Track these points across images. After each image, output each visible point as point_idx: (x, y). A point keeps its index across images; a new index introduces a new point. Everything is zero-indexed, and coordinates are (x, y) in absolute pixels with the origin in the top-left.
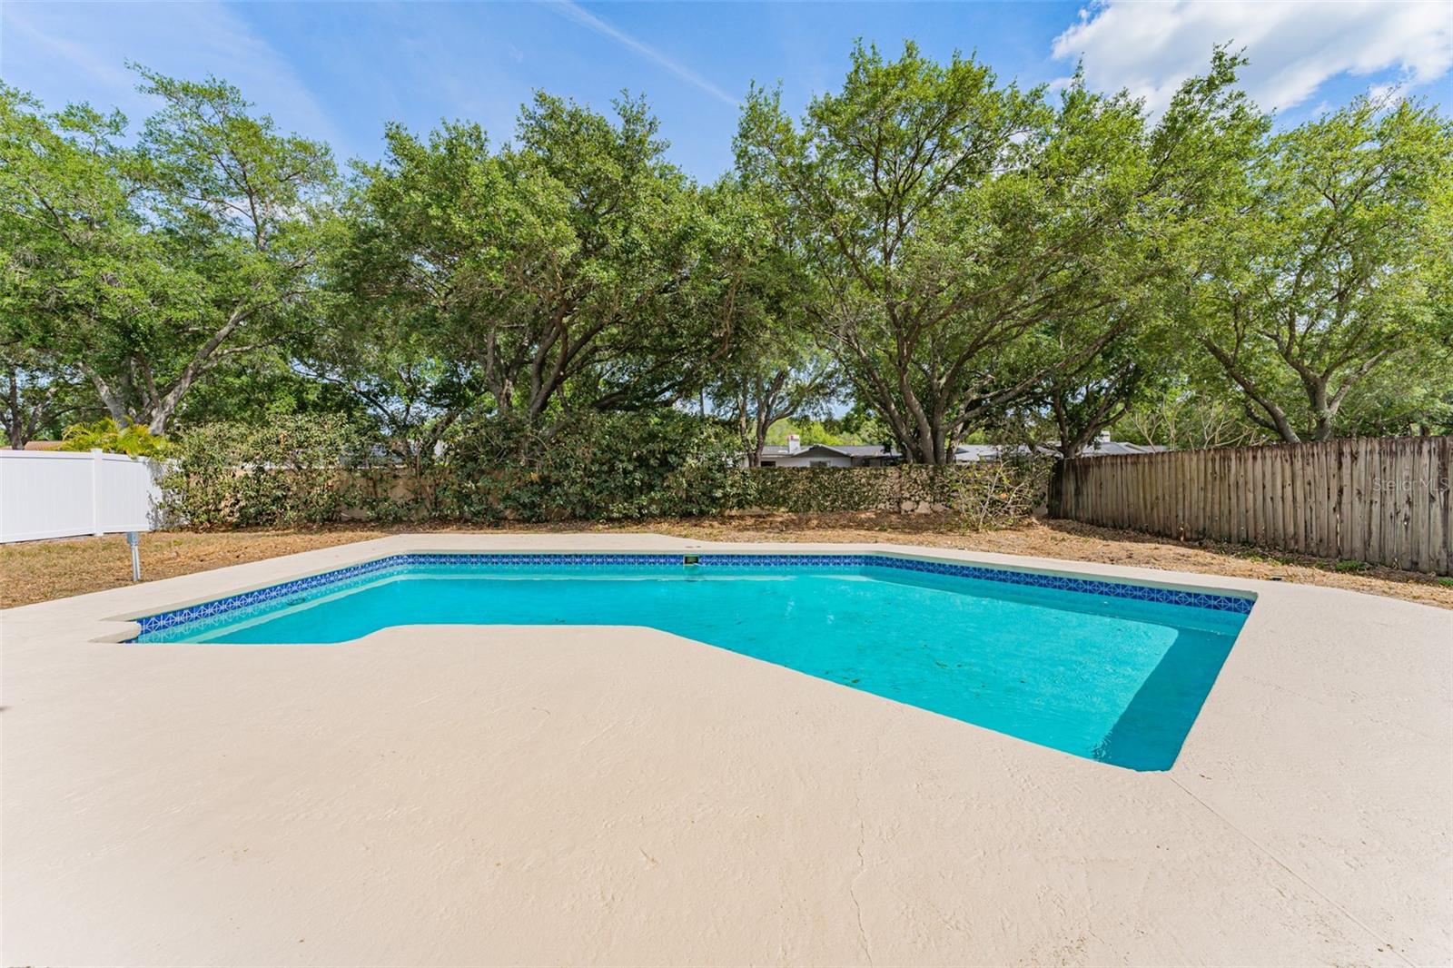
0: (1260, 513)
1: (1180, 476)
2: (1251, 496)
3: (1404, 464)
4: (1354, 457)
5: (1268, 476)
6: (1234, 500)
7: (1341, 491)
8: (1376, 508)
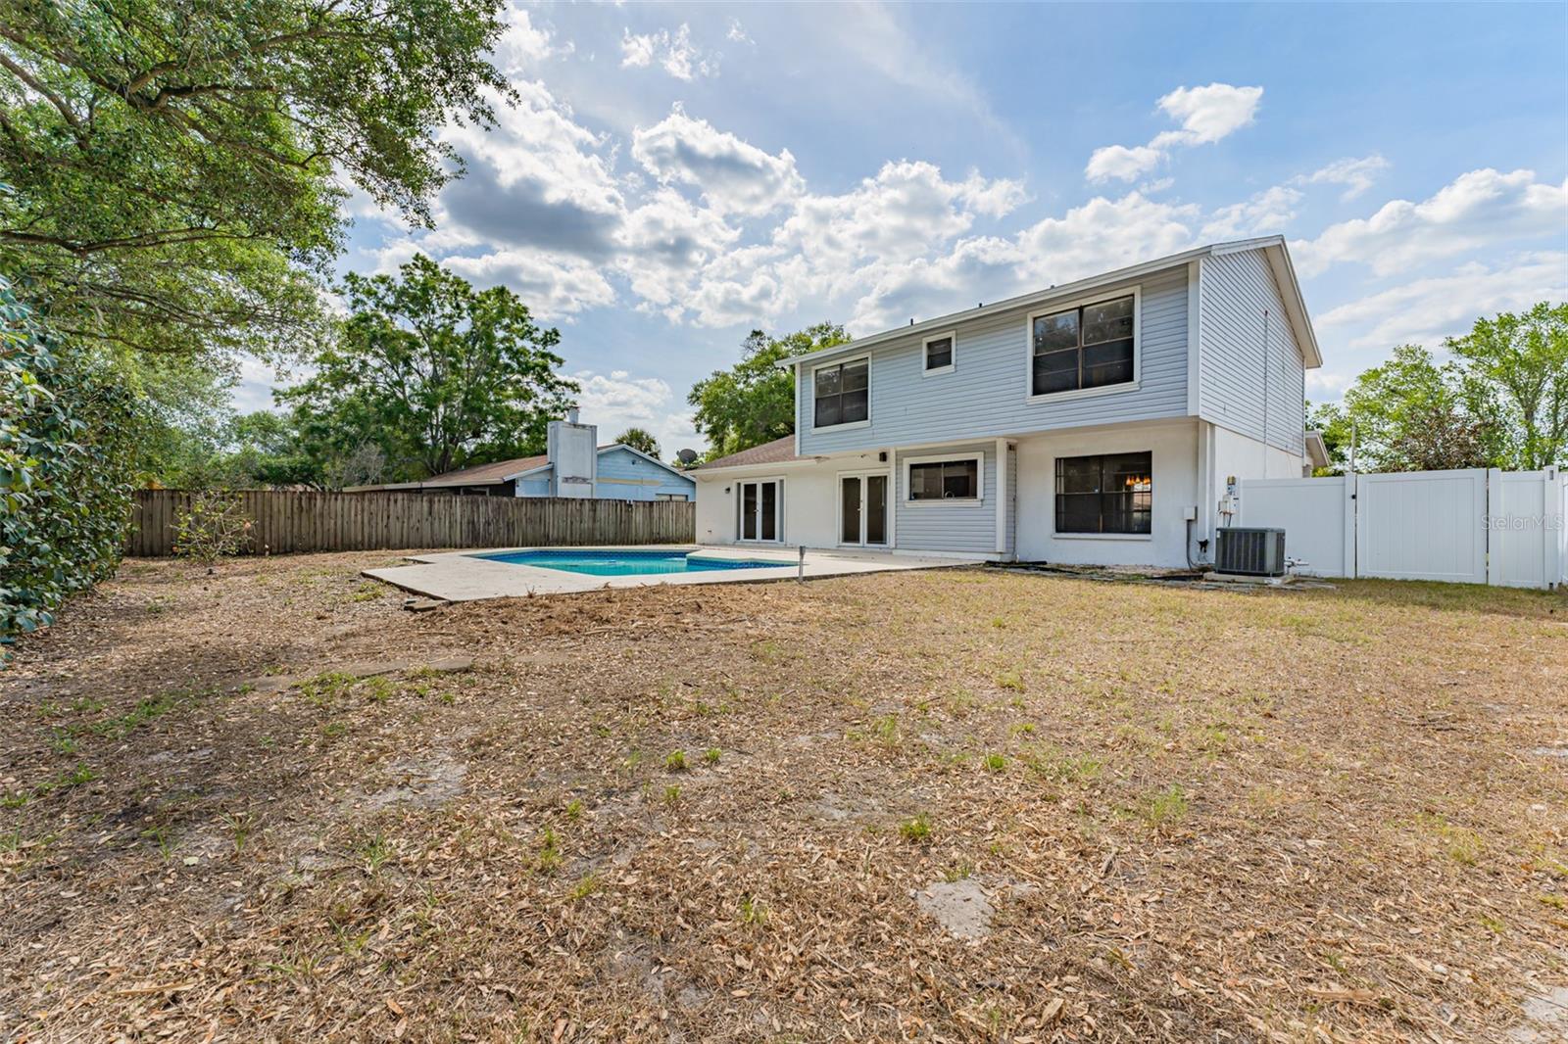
0: (339, 532)
5: (345, 510)
6: (318, 524)
7: (388, 517)
8: (405, 525)
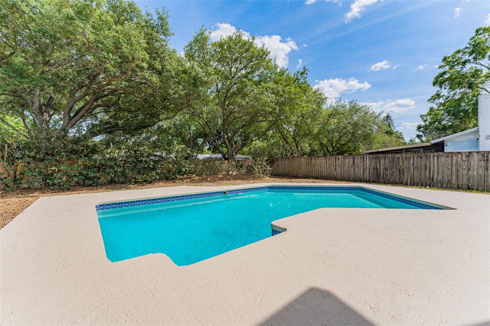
0: (319, 171)
1: (300, 163)
2: (317, 167)
3: (347, 160)
4: (338, 159)
6: (313, 168)
7: (336, 166)
8: (342, 169)
